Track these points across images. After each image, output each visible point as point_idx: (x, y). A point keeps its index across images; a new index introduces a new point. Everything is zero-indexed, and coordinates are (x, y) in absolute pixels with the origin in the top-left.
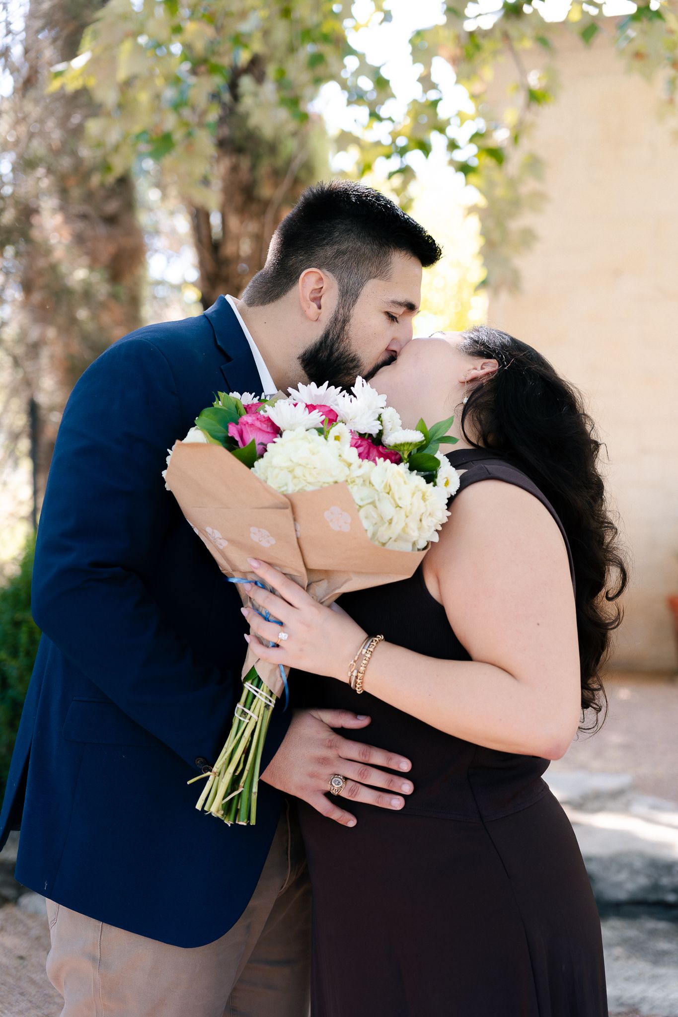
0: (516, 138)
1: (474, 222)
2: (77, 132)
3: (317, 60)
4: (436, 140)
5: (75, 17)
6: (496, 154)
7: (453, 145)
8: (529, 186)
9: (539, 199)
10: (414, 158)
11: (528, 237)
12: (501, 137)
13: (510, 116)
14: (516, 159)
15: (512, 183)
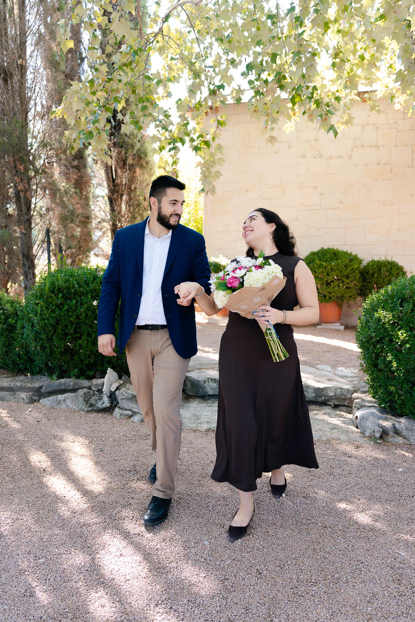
0: (214, 139)
1: (199, 170)
2: (62, 134)
3: (144, 108)
4: (187, 139)
5: (60, 93)
6: (207, 143)
7: (192, 140)
8: (218, 156)
9: (222, 160)
10: (179, 144)
11: (218, 174)
12: (209, 137)
13: (212, 130)
14: (214, 145)
15: (212, 155)
